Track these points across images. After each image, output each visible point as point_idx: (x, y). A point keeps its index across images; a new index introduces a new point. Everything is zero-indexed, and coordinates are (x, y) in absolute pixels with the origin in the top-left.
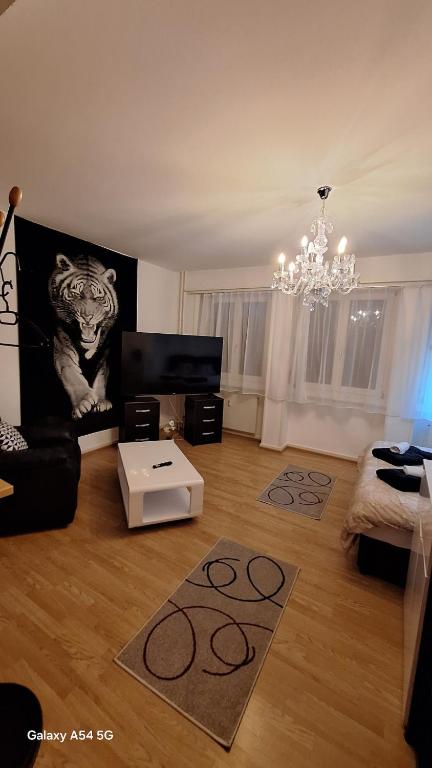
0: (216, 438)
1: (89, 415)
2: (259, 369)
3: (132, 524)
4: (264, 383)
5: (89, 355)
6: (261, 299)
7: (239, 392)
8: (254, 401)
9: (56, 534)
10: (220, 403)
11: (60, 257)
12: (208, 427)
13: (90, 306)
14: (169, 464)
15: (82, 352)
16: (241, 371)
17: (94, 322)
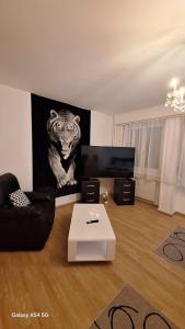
0: (131, 203)
1: (65, 186)
2: (157, 165)
3: (70, 260)
4: (160, 173)
5: (65, 158)
6: (158, 125)
7: (145, 177)
8: (154, 183)
9: (33, 255)
10: (133, 183)
11: (52, 111)
12: (126, 196)
13: (66, 134)
14: (97, 221)
15: (62, 156)
16: (146, 166)
17: (68, 142)
